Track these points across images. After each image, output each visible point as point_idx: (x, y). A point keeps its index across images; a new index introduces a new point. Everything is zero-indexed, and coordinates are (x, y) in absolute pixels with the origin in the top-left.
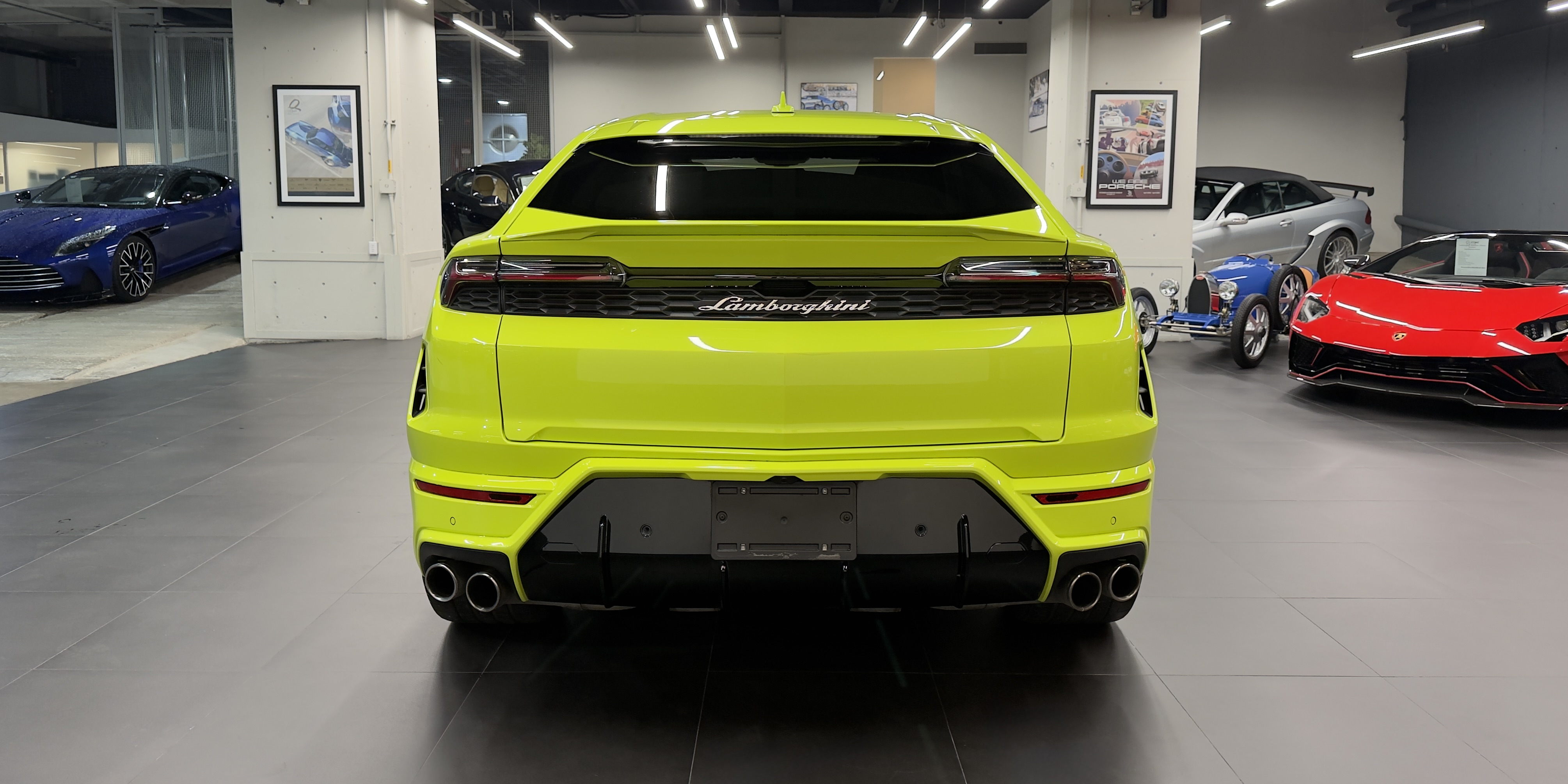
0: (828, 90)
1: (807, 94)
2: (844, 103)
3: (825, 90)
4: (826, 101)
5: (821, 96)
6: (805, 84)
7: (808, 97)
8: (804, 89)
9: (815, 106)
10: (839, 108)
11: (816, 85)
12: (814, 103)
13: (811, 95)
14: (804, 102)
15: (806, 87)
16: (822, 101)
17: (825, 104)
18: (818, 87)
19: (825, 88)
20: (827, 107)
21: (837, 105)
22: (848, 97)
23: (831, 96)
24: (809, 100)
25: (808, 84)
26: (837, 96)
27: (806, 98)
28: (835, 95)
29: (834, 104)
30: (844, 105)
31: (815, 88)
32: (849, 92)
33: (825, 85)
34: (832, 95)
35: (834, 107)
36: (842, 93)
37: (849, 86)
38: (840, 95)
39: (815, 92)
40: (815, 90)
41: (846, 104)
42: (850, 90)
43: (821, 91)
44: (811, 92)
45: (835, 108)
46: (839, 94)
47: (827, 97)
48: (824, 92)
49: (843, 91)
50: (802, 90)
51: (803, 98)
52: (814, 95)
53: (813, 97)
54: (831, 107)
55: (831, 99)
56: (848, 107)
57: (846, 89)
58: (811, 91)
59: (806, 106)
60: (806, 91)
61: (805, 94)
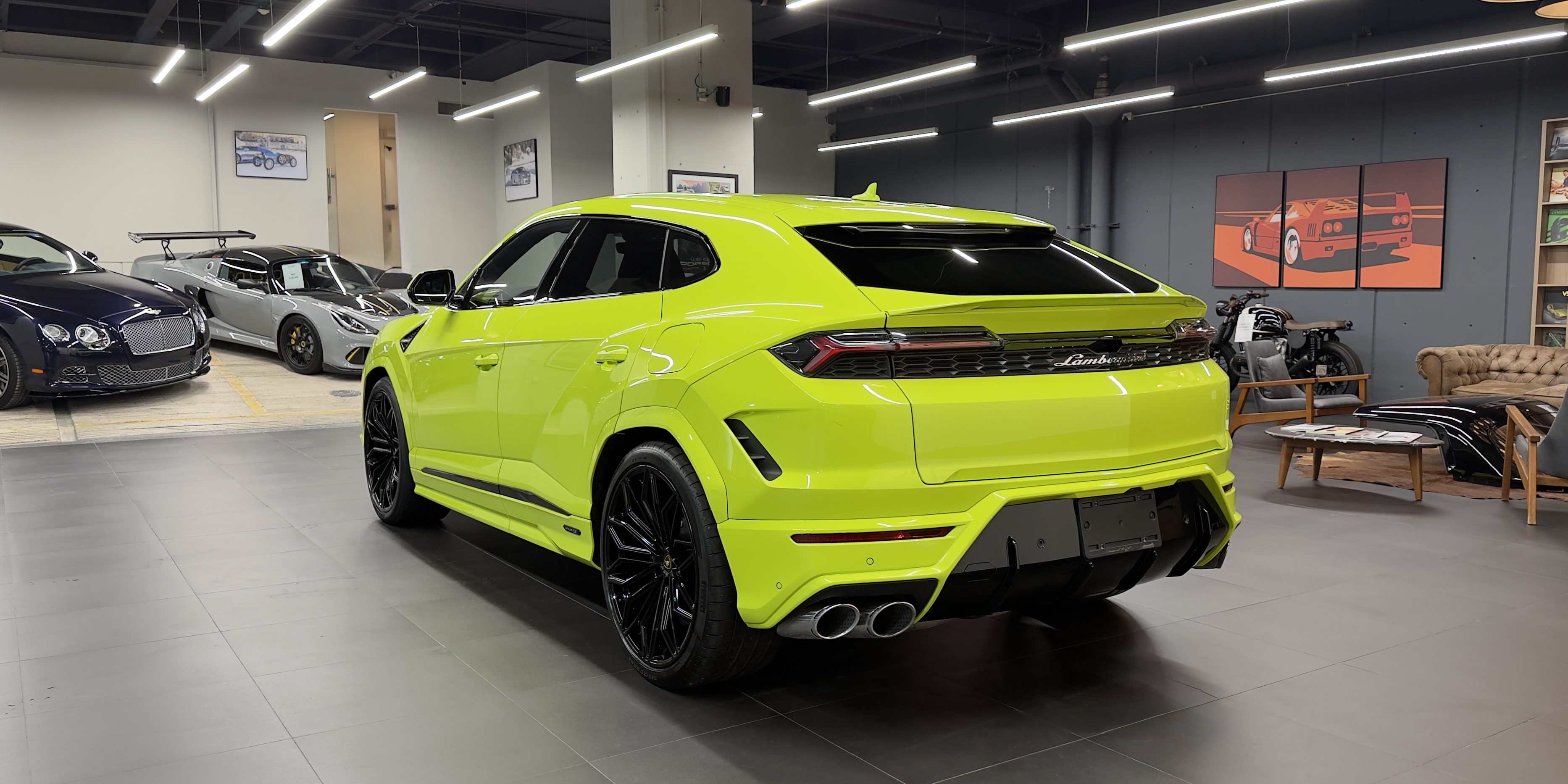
0: (269, 141)
1: (244, 144)
2: (291, 158)
3: (266, 141)
4: (268, 154)
5: (262, 148)
6: (241, 132)
7: (244, 147)
8: (239, 138)
9: (254, 158)
10: (285, 163)
11: (254, 134)
12: (253, 155)
13: (248, 146)
14: (240, 153)
15: (241, 135)
16: (262, 154)
17: (266, 157)
18: (256, 136)
19: (266, 139)
20: (270, 160)
21: (281, 158)
22: (296, 150)
23: (274, 149)
24: (246, 151)
25: (243, 133)
26: (282, 149)
27: (242, 149)
28: (280, 147)
29: (278, 158)
30: (291, 160)
31: (254, 138)
32: (297, 145)
33: (265, 135)
34: (276, 147)
35: (278, 161)
36: (287, 145)
37: (296, 138)
38: (286, 147)
39: (253, 143)
40: (253, 140)
41: (293, 158)
42: (298, 143)
43: (261, 141)
44: (248, 143)
45: (280, 163)
46: (284, 146)
47: (269, 149)
48: (264, 143)
49: (288, 143)
50: (237, 139)
51: (239, 149)
52: (252, 146)
53: (251, 148)
54: (275, 161)
55: (275, 152)
56: (296, 162)
57: (292, 142)
58: (248, 141)
59: (243, 158)
60: (242, 140)
61: (240, 144)
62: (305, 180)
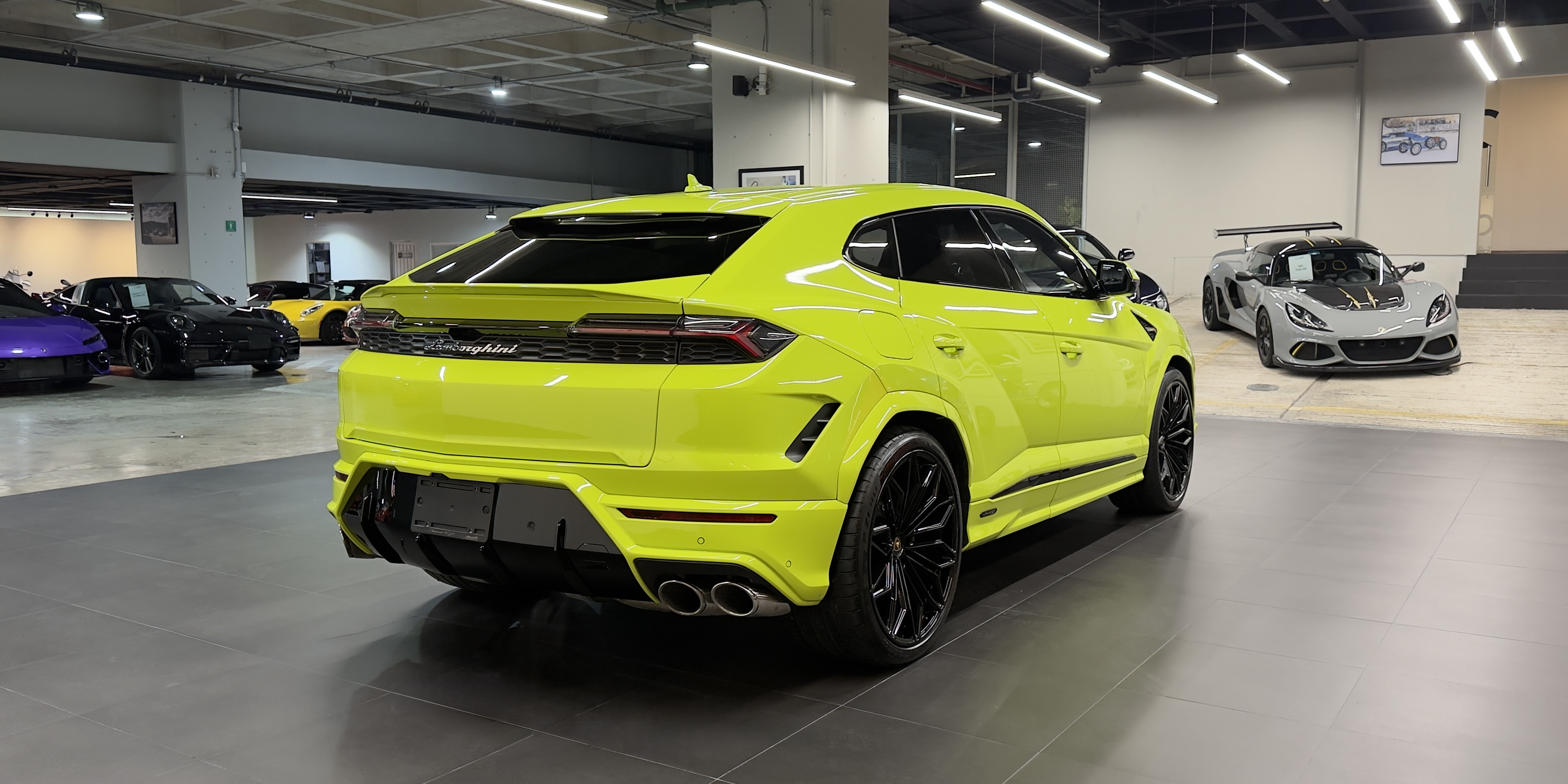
0: (1418, 124)
1: (1391, 131)
2: (1441, 140)
3: (1414, 125)
4: (1416, 138)
5: (1410, 132)
6: (1389, 119)
7: (1391, 134)
8: (1386, 126)
9: (1401, 145)
10: (1433, 146)
11: (1402, 119)
12: (1400, 141)
13: (1395, 132)
14: (1386, 140)
15: (1388, 122)
16: (1410, 139)
17: (1414, 142)
18: (1405, 121)
19: (1415, 123)
20: (1417, 145)
21: (1430, 142)
22: (1447, 131)
23: (1422, 132)
24: (1392, 138)
25: (1391, 119)
26: (1431, 131)
27: (1389, 137)
28: (1429, 130)
29: (1426, 142)
30: (1440, 142)
31: (1401, 123)
32: (1449, 125)
33: (1414, 119)
34: (1425, 130)
35: (1426, 145)
36: (1437, 127)
37: (1448, 118)
38: (1436, 130)
39: (1401, 129)
40: (1401, 125)
41: (1444, 140)
42: (1450, 122)
43: (1410, 126)
44: (1395, 129)
45: (1428, 147)
46: (1434, 128)
47: (1418, 134)
48: (1412, 127)
49: (1439, 125)
50: (1384, 126)
51: (1385, 137)
52: (1399, 132)
53: (1398, 135)
54: (1423, 145)
55: (1423, 136)
56: (1446, 144)
57: (1444, 122)
58: (1395, 127)
59: (1388, 146)
60: (1389, 127)
61: (1387, 131)
62: (1457, 162)
